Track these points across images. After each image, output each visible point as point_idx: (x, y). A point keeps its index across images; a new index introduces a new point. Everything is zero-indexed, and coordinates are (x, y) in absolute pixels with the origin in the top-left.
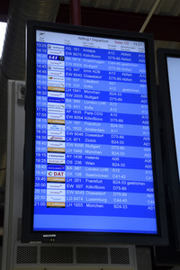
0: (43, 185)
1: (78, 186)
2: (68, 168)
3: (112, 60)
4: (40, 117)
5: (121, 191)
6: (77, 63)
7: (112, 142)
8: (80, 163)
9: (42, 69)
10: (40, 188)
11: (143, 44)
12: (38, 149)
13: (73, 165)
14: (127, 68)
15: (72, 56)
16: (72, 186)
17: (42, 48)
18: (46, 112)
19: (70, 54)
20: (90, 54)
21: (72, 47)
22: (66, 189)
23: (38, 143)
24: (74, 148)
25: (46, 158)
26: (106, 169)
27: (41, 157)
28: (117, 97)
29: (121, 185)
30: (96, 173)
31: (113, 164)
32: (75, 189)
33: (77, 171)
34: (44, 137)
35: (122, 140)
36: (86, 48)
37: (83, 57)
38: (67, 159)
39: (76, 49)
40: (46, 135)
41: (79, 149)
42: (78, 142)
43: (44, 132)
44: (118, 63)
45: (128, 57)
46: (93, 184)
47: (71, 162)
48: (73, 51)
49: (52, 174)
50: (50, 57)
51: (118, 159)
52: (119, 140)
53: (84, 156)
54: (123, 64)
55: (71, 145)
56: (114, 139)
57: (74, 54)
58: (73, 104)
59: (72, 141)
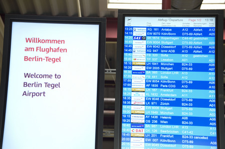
0: (128, 139)
1: (154, 140)
2: (146, 126)
3: (186, 36)
4: (127, 87)
5: (189, 144)
6: (156, 41)
7: (183, 104)
8: (156, 122)
9: (128, 48)
10: (126, 141)
11: (214, 19)
12: (124, 112)
13: (151, 123)
14: (198, 41)
15: (153, 35)
16: (150, 140)
17: (129, 31)
18: (131, 83)
19: (151, 34)
20: (167, 32)
21: (153, 28)
22: (145, 142)
23: (124, 107)
24: (151, 110)
25: (130, 118)
26: (177, 127)
27: (127, 118)
28: (188, 67)
29: (189, 139)
30: (169, 129)
31: (183, 123)
32: (152, 142)
33: (153, 128)
34: (129, 102)
35: (191, 102)
36: (164, 28)
37: (161, 35)
38: (146, 119)
39: (156, 29)
40: (130, 100)
41: (155, 111)
42: (155, 105)
43: (129, 98)
44: (191, 38)
45: (200, 32)
46: (166, 138)
47: (149, 121)
48: (153, 31)
49: (134, 131)
50: (135, 38)
51: (187, 118)
52: (188, 102)
53: (159, 116)
54: (195, 38)
55: (149, 107)
56: (184, 102)
57: (154, 34)
58: (151, 75)
59: (151, 105)
